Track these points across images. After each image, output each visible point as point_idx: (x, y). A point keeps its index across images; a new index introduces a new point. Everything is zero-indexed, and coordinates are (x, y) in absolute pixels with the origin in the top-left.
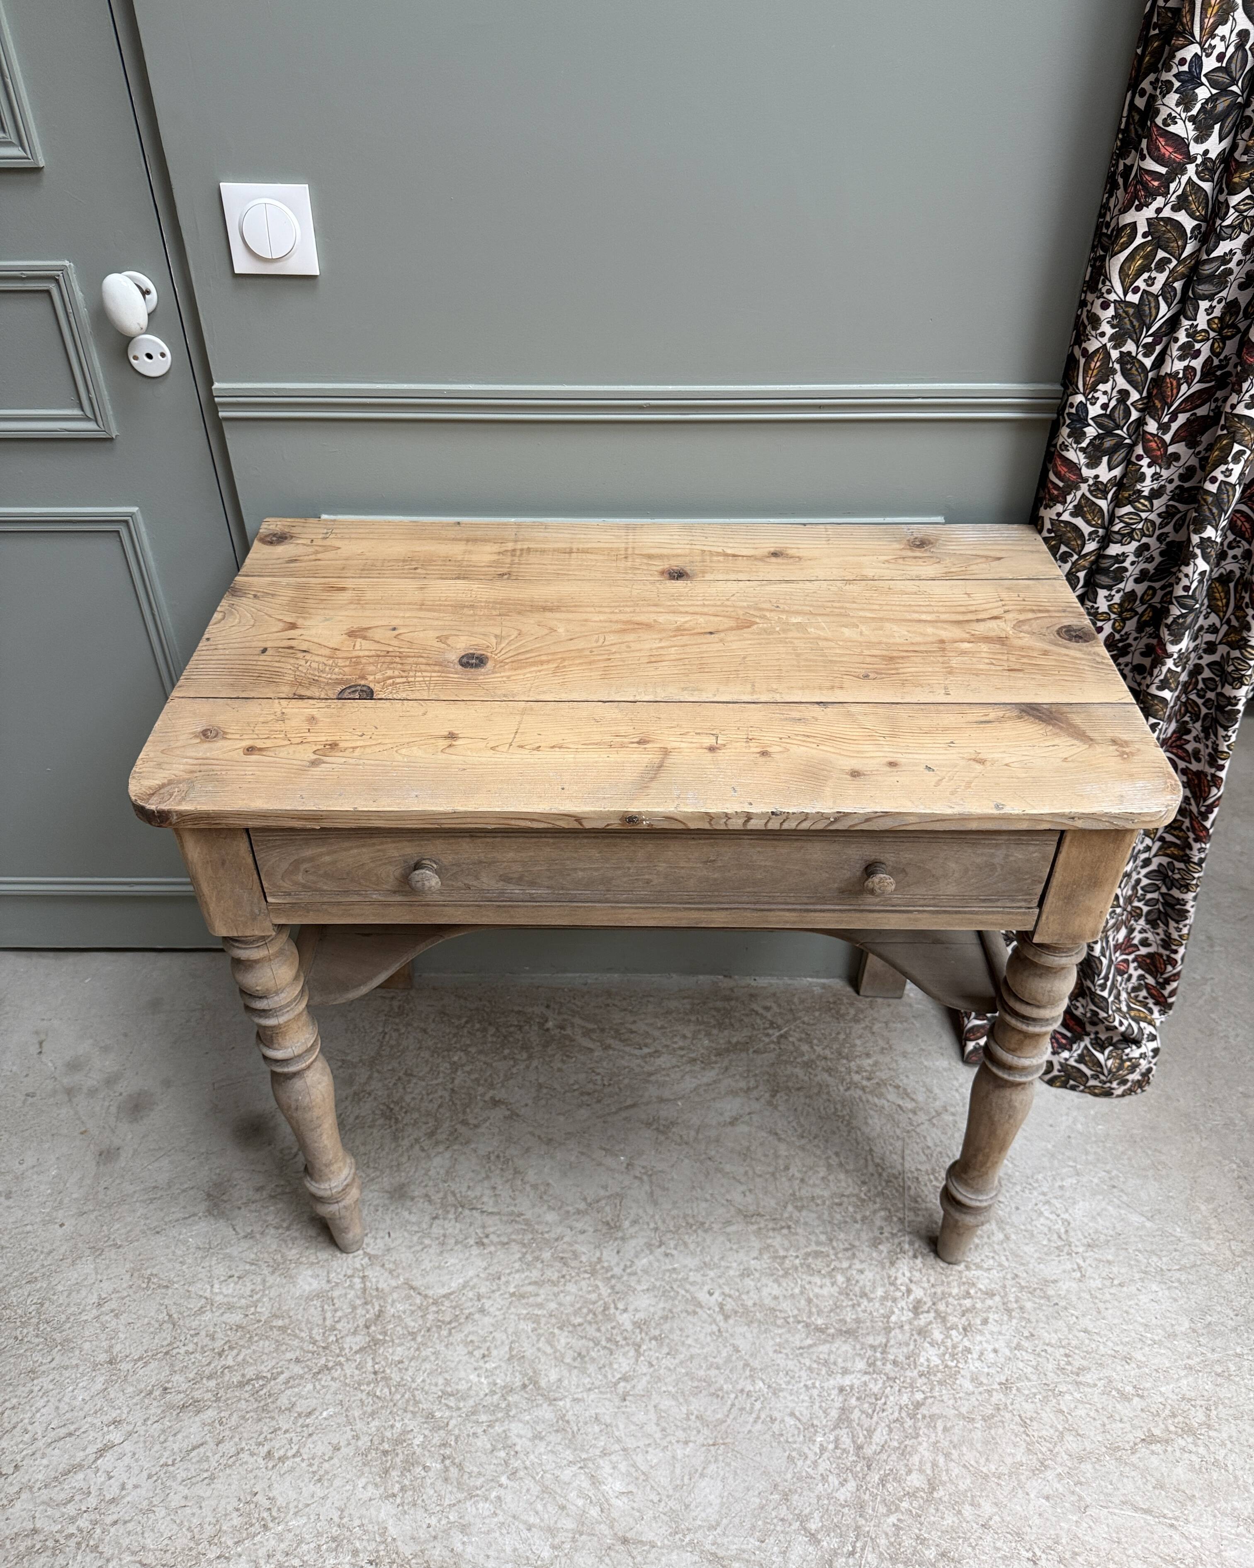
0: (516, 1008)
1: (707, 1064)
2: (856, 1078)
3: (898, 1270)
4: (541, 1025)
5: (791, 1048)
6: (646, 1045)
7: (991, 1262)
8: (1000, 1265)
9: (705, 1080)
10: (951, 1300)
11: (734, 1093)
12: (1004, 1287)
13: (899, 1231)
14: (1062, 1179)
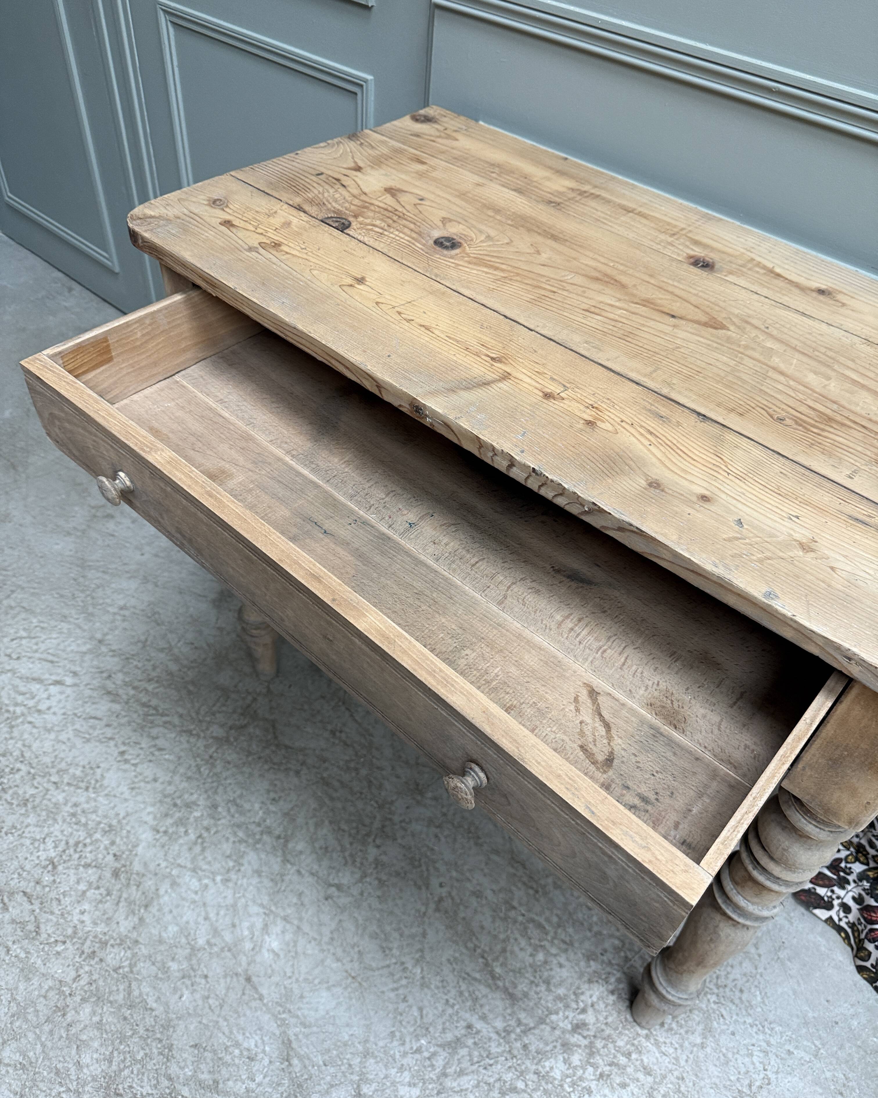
7: (671, 1050)
10: (610, 1046)
12: (664, 1077)
13: (618, 965)
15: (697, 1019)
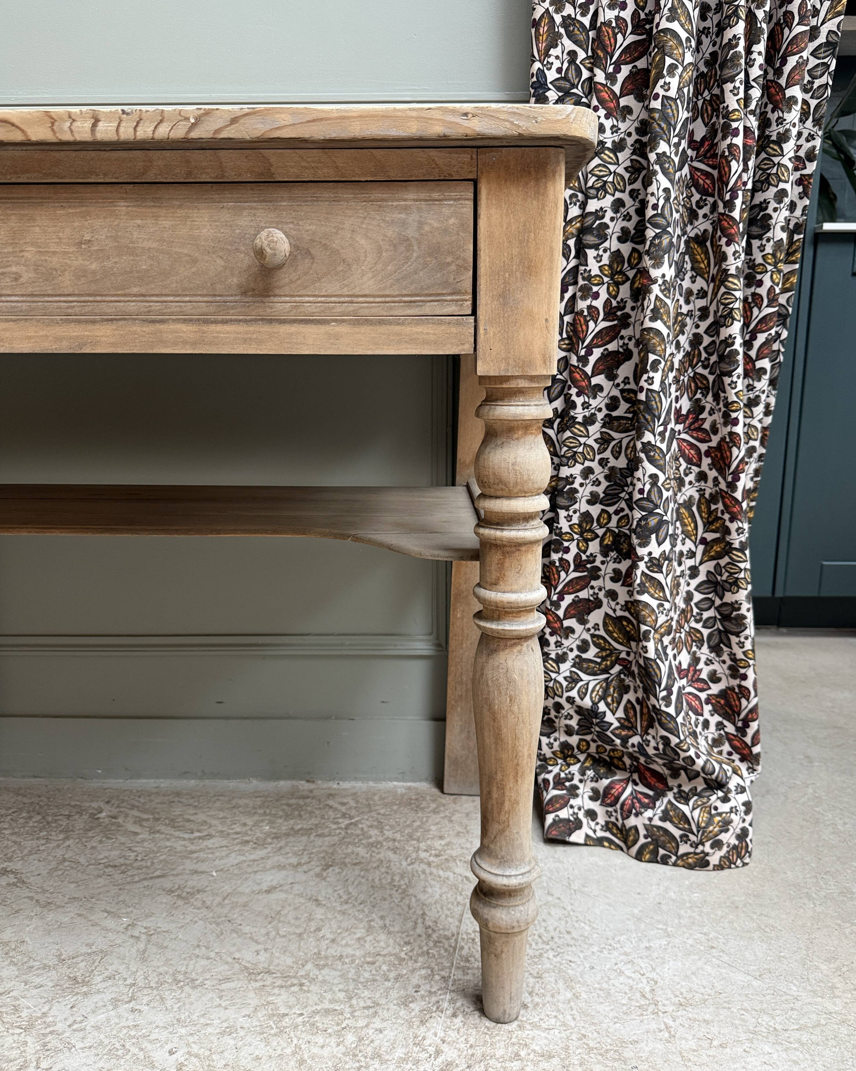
0: (73, 803)
1: (260, 844)
2: (423, 855)
3: (429, 1030)
4: (92, 815)
5: (359, 832)
6: (199, 831)
7: (553, 1021)
8: (564, 1024)
9: (252, 857)
10: (492, 1062)
11: (281, 867)
12: (567, 1048)
13: (441, 989)
14: (649, 941)
15: (552, 979)
